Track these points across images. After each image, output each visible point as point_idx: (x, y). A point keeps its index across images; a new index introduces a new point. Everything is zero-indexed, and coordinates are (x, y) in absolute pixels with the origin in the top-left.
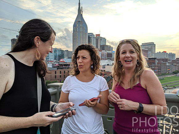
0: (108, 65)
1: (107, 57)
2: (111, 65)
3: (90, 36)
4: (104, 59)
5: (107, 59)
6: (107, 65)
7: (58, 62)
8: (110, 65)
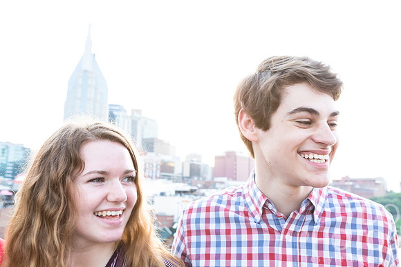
0: (162, 194)
1: (161, 171)
2: (170, 195)
3: (115, 113)
4: (151, 178)
5: (160, 178)
6: (159, 194)
7: (10, 183)
8: (168, 194)
